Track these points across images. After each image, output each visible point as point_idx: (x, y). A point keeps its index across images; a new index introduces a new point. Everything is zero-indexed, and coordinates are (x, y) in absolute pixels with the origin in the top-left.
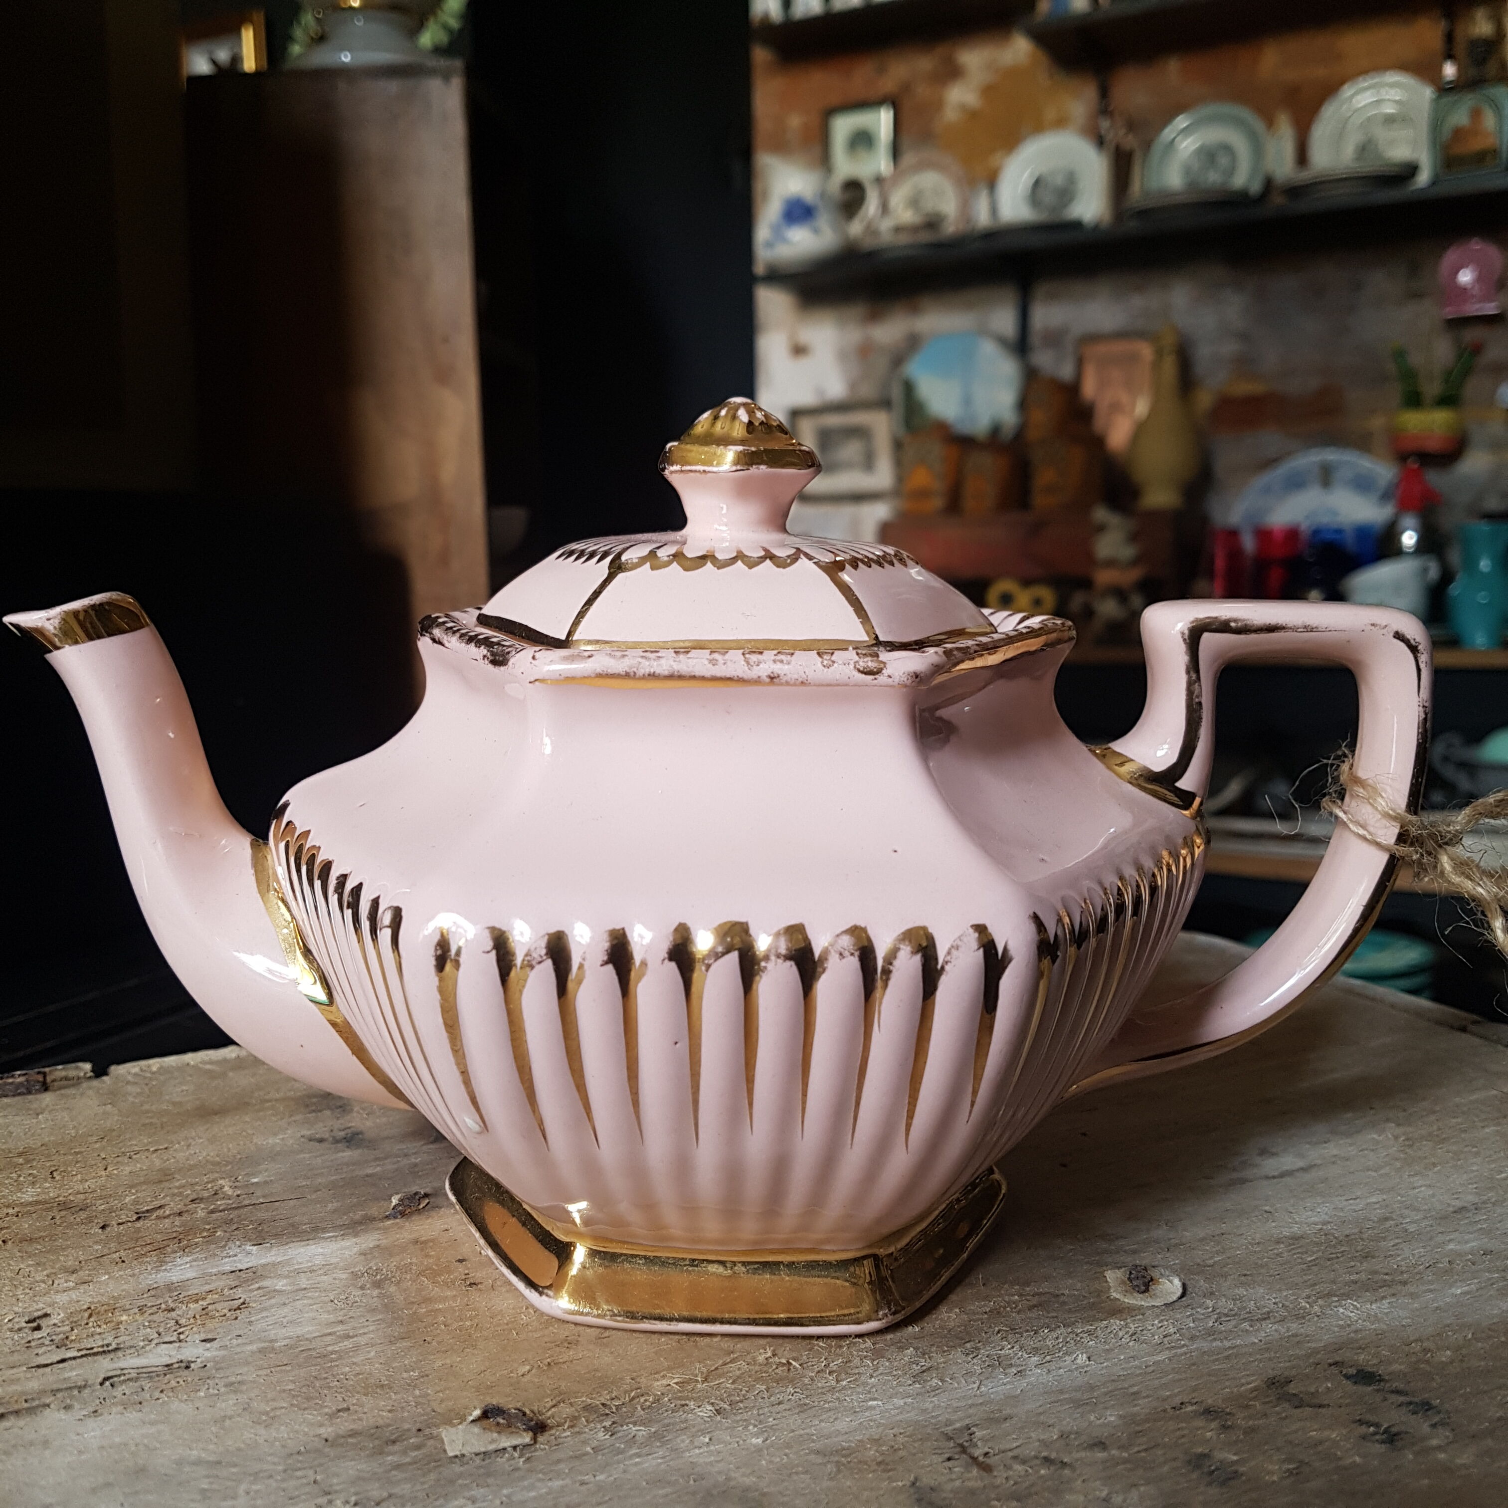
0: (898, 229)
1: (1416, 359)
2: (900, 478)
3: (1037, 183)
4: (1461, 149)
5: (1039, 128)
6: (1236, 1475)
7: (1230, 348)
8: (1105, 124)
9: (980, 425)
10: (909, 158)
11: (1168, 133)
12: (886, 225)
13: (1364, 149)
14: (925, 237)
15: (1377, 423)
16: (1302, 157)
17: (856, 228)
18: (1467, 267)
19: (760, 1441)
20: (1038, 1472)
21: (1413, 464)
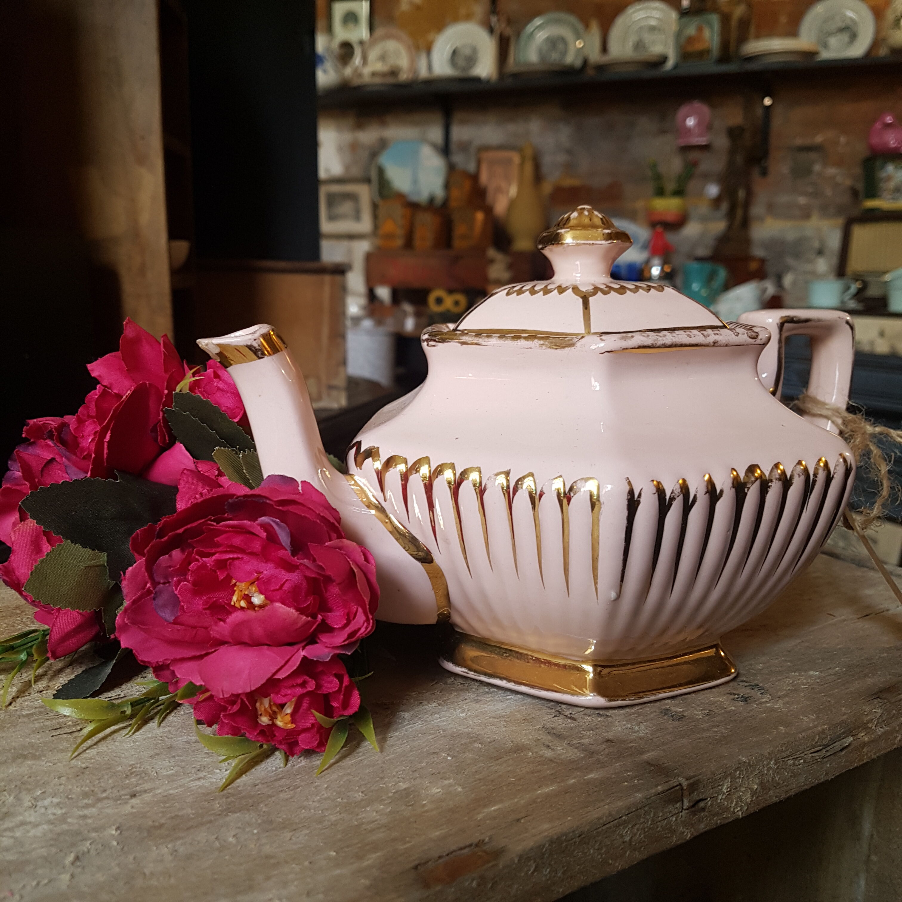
0: (374, 74)
1: (662, 169)
2: (376, 226)
3: (455, 53)
4: (690, 49)
5: (456, 19)
6: (684, 717)
7: (561, 158)
8: (494, 19)
9: (423, 197)
10: (380, 32)
11: (530, 28)
12: (367, 71)
13: (639, 45)
14: (391, 80)
15: (640, 204)
16: (604, 49)
17: (348, 71)
18: (691, 116)
19: (464, 714)
20: (597, 719)
21: (659, 229)
